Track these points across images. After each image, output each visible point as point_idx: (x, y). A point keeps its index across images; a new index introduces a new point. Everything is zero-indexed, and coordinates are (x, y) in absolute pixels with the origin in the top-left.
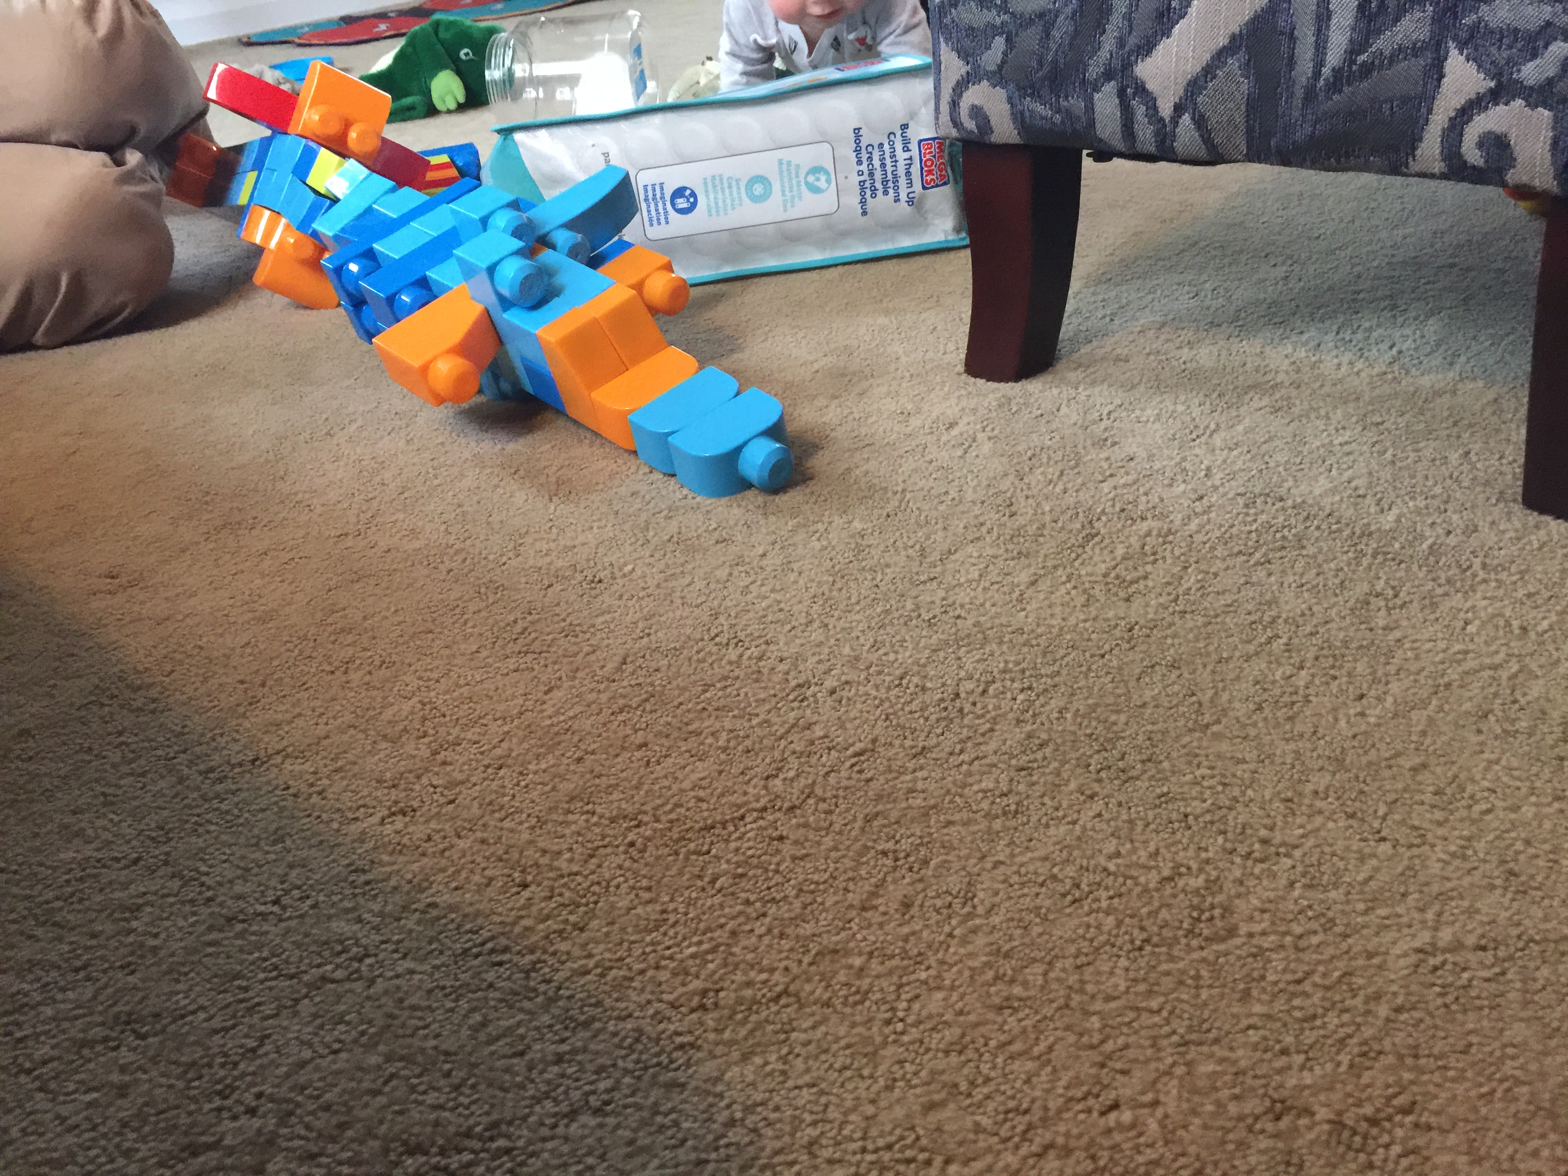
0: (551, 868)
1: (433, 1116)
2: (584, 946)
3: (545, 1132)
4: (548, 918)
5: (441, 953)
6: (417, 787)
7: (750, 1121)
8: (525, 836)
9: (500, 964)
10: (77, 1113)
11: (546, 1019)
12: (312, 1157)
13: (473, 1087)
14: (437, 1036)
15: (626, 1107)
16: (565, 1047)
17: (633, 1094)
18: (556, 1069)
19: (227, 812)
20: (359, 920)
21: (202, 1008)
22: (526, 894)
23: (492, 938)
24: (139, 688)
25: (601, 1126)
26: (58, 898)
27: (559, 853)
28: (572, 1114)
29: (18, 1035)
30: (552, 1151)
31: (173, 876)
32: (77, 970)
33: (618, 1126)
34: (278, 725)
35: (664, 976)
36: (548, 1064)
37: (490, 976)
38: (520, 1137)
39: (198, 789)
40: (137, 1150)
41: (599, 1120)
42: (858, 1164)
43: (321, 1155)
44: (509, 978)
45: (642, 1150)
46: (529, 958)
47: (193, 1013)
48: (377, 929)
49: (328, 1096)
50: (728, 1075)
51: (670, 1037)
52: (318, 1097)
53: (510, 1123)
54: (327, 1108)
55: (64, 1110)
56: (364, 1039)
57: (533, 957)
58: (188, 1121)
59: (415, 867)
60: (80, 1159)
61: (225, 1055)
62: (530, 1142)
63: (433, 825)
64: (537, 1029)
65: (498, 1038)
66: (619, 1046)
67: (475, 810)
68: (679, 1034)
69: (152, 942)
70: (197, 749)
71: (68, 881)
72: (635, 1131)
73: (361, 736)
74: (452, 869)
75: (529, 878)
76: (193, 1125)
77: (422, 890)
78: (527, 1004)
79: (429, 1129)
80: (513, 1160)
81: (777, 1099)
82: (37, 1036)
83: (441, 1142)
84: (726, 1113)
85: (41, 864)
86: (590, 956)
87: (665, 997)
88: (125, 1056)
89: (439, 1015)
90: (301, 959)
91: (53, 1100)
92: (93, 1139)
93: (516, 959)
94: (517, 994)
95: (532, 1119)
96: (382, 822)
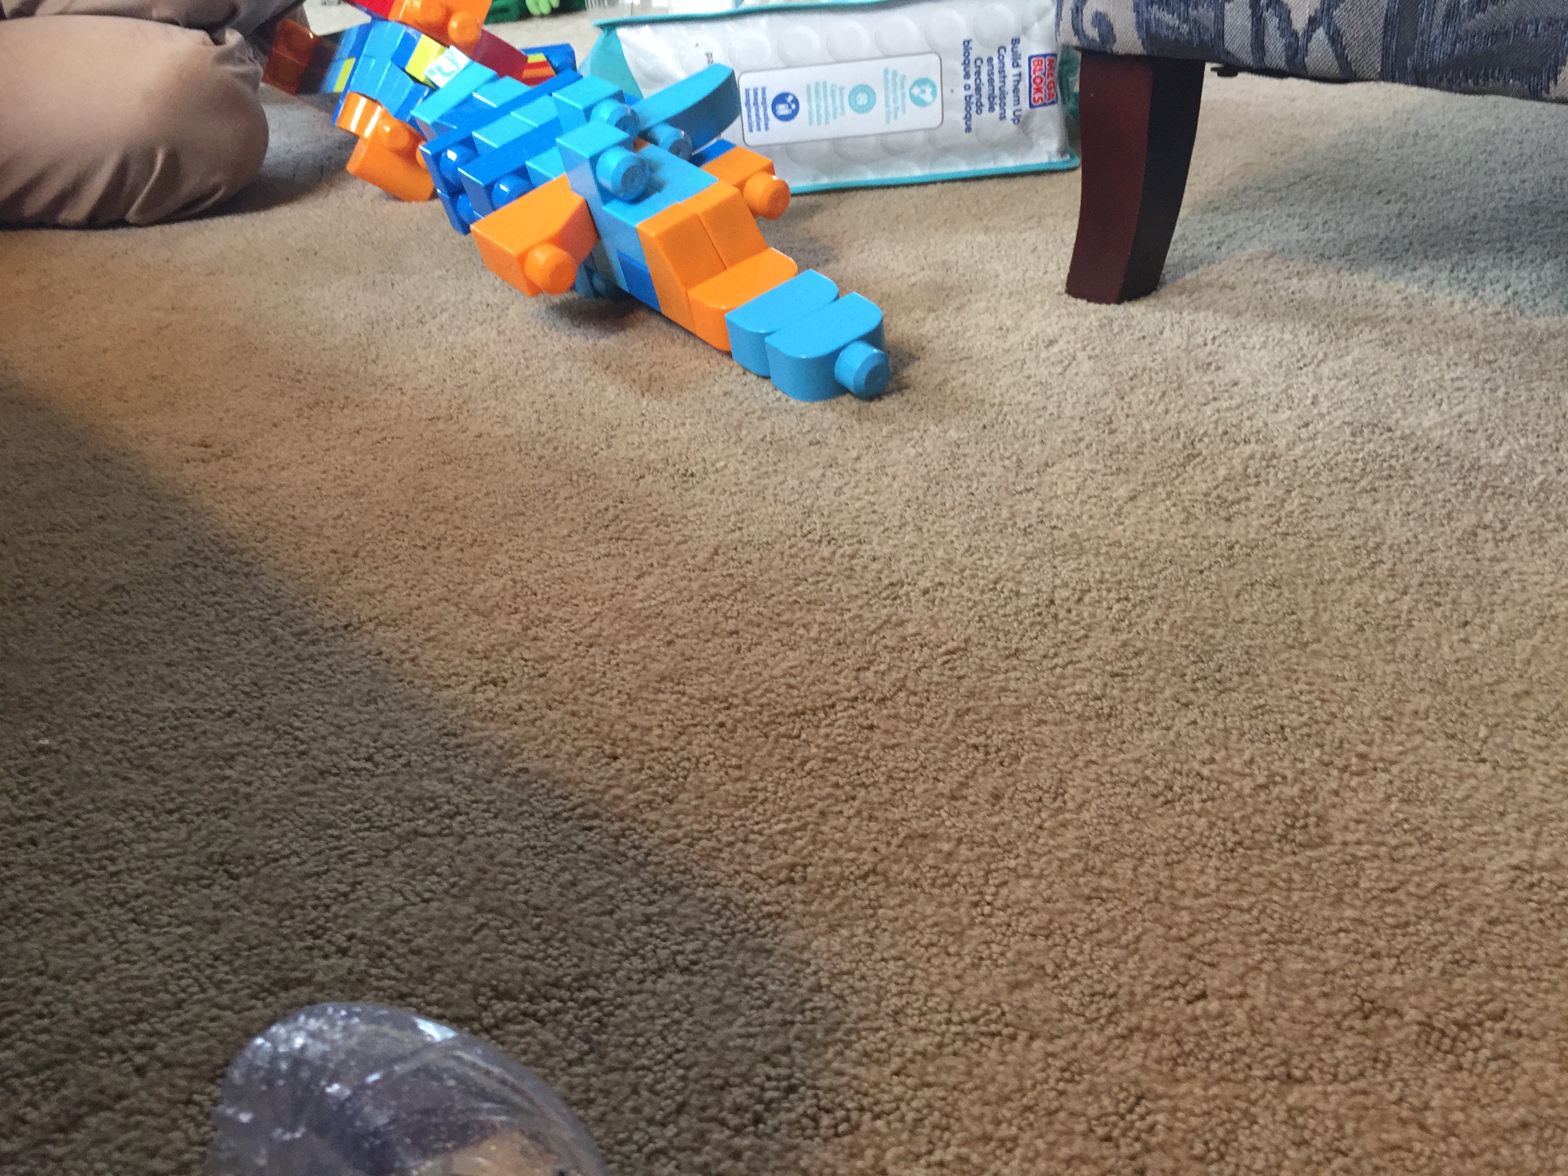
0: (642, 743)
1: (522, 965)
2: (673, 816)
3: (633, 986)
4: (637, 788)
5: (532, 815)
6: (509, 660)
7: (836, 988)
8: (616, 711)
9: (590, 829)
10: (170, 944)
11: (635, 882)
12: (402, 996)
13: (563, 940)
14: (528, 891)
15: (712, 968)
16: (653, 909)
17: (720, 956)
18: (644, 928)
19: (321, 673)
20: (452, 781)
21: (296, 853)
22: (617, 765)
23: (582, 805)
24: (233, 552)
25: (688, 984)
26: (152, 744)
27: (650, 729)
28: (660, 972)
29: (111, 868)
30: (639, 1005)
31: (267, 729)
32: (170, 812)
33: (705, 984)
34: (371, 594)
35: (751, 849)
36: (635, 923)
37: (580, 840)
38: (607, 989)
39: (292, 648)
40: (229, 982)
41: (687, 978)
42: (943, 1035)
43: (410, 995)
44: (599, 842)
45: (729, 1007)
46: (618, 825)
47: (287, 857)
48: (468, 789)
49: (419, 941)
50: (815, 944)
51: (758, 906)
52: (409, 941)
53: (598, 976)
54: (417, 952)
55: (157, 942)
56: (454, 891)
57: (623, 825)
58: (281, 957)
59: (505, 734)
60: (172, 988)
61: (318, 898)
62: (617, 995)
63: (524, 696)
64: (625, 890)
65: (586, 898)
66: (707, 911)
67: (566, 684)
68: (767, 904)
69: (244, 789)
70: (291, 612)
71: (162, 729)
72: (723, 990)
73: (453, 609)
74: (541, 739)
75: (619, 751)
76: (284, 962)
77: (512, 756)
78: (617, 868)
79: (518, 977)
80: (601, 1010)
81: (864, 969)
82: (130, 871)
83: (529, 989)
84: (812, 979)
85: (134, 711)
86: (679, 826)
87: (753, 869)
88: (218, 893)
89: (530, 872)
90: (393, 814)
91: (145, 932)
92: (185, 970)
93: (605, 825)
94: (606, 857)
95: (620, 974)
96: (474, 690)
